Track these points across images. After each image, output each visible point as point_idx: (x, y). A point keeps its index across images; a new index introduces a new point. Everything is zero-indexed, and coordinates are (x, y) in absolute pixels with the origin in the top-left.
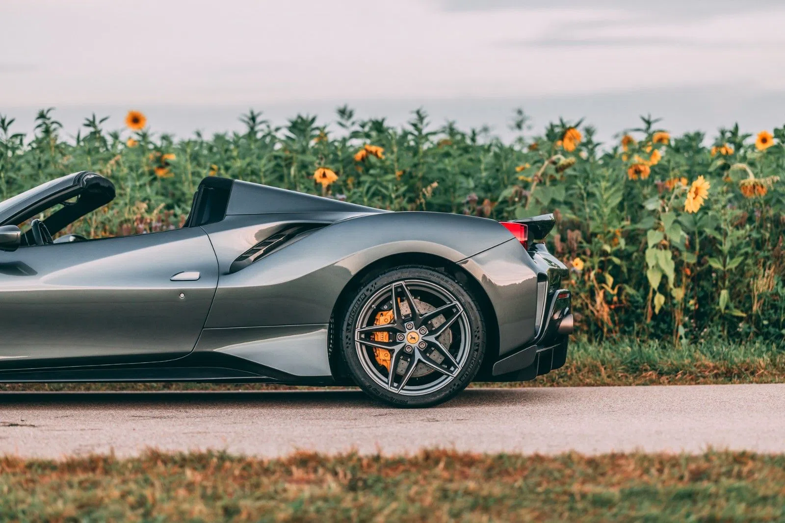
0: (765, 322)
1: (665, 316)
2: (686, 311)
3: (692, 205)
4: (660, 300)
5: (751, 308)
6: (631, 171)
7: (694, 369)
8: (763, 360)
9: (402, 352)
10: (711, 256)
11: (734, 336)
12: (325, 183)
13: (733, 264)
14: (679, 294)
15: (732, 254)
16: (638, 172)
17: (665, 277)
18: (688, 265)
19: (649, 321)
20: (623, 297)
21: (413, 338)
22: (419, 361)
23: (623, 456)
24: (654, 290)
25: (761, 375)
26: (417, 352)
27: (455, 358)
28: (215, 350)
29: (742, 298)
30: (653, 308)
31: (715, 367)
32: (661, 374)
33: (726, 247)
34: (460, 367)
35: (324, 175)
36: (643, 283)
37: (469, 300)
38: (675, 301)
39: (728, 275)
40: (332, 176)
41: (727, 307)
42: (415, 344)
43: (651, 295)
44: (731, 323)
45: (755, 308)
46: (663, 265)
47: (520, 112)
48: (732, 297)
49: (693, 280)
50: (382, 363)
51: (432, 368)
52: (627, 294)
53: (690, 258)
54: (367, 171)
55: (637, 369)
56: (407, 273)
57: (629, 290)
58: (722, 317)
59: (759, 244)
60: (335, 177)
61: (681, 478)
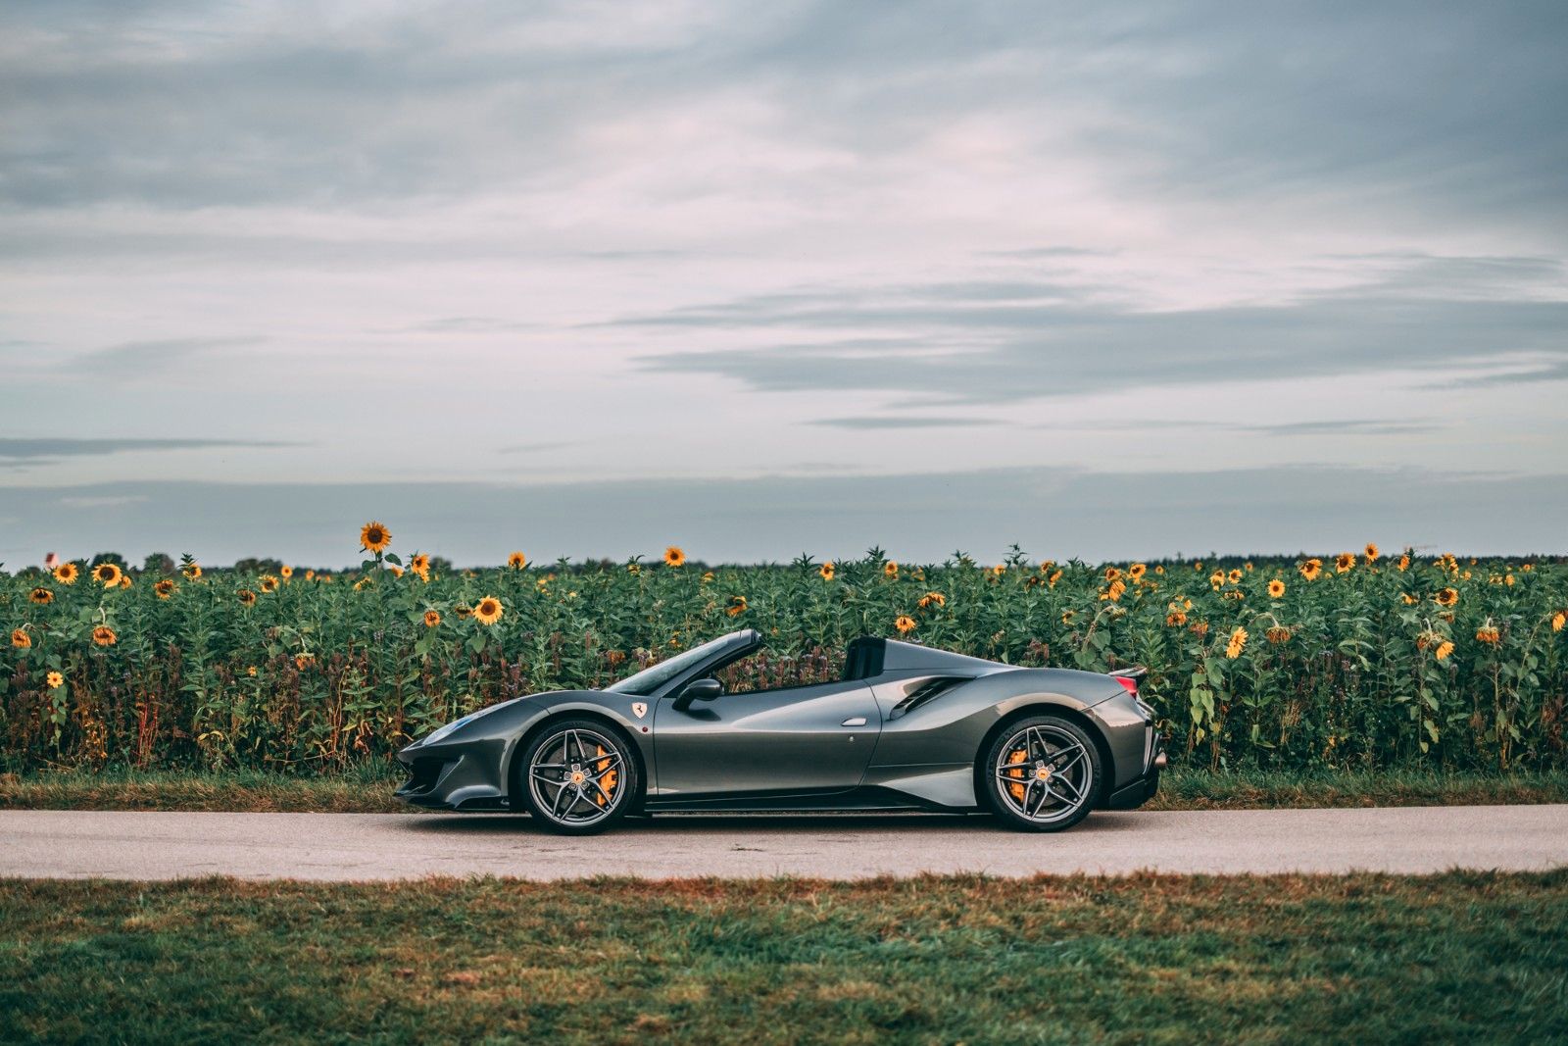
0: (1293, 753)
1: (1204, 747)
2: (1223, 743)
3: (1233, 652)
4: (1201, 733)
5: (1279, 740)
6: (1170, 619)
7: (1240, 795)
8: (1299, 787)
9: (1034, 786)
10: (1243, 695)
11: (1265, 765)
12: (904, 628)
13: (1262, 703)
14: (1216, 728)
15: (1262, 694)
16: (1176, 620)
17: (1205, 714)
18: (1225, 702)
19: (1190, 751)
20: (1167, 731)
21: (1043, 773)
22: (1049, 793)
23: (1288, 876)
24: (1196, 725)
25: (1300, 801)
26: (1046, 785)
27: (1078, 790)
28: (880, 784)
29: (1272, 731)
30: (1195, 740)
31: (1258, 794)
32: (1213, 800)
33: (1257, 686)
34: (1083, 798)
35: (905, 623)
36: (1186, 718)
37: (1090, 742)
38: (1213, 734)
39: (1259, 712)
40: (911, 623)
41: (1259, 740)
42: (1044, 779)
43: (1192, 728)
44: (1262, 754)
45: (1282, 740)
46: (1204, 702)
47: (1016, 548)
48: (1262, 731)
49: (1227, 715)
50: (1017, 795)
51: (1057, 798)
52: (1171, 729)
53: (1224, 697)
54: (933, 617)
55: (1192, 795)
56: (1038, 719)
57: (1172, 724)
58: (1254, 748)
59: (1283, 683)
60: (913, 624)
61: (1341, 893)
